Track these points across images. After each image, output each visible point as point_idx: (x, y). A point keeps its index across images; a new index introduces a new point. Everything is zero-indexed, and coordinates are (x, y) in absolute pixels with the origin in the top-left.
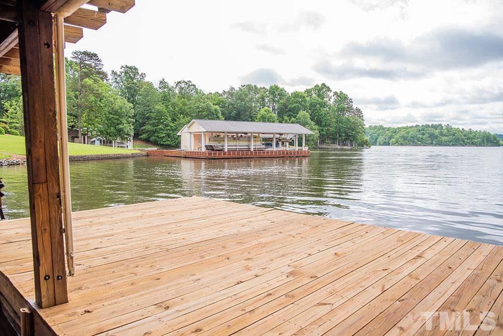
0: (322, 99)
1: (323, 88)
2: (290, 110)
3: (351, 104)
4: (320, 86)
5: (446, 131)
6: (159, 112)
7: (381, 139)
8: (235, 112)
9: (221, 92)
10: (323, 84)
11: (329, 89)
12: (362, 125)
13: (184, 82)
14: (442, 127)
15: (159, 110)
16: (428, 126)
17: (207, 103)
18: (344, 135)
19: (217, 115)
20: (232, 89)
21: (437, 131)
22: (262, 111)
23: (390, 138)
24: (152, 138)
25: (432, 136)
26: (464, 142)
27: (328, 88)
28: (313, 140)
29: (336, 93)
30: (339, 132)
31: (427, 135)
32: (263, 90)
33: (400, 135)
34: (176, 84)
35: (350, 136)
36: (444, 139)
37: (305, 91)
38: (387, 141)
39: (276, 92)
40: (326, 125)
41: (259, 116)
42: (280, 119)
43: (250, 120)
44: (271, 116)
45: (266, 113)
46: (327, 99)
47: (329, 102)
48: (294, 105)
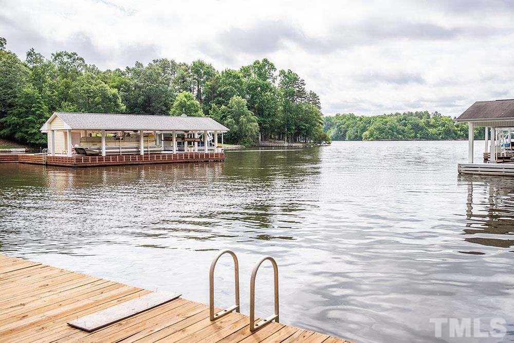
0: (265, 80)
1: (264, 66)
2: (220, 95)
3: (303, 86)
4: (261, 62)
5: (433, 121)
6: (28, 96)
7: (350, 132)
8: (143, 97)
9: (123, 69)
10: (265, 60)
11: (272, 67)
12: (318, 115)
13: (66, 54)
14: (429, 116)
15: (28, 94)
16: (411, 114)
17: (100, 85)
18: (294, 128)
19: (115, 102)
20: (139, 65)
21: (422, 121)
22: (181, 97)
23: (364, 130)
24: (18, 135)
25: (416, 128)
26: (456, 134)
27: (272, 65)
28: (252, 136)
29: (282, 72)
30: (287, 124)
31: (410, 126)
32: (182, 67)
33: (376, 127)
34: (53, 57)
35: (302, 129)
36: (432, 131)
37: (241, 70)
38: (359, 134)
39: (201, 70)
40: (269, 115)
41: (176, 104)
42: (205, 108)
43: (164, 108)
44: (193, 104)
45: (186, 100)
46: (270, 80)
47: (273, 84)
48: (225, 88)
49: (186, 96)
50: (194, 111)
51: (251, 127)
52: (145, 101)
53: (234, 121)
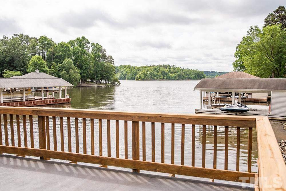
0: (83, 49)
1: (83, 41)
2: (57, 58)
3: (105, 52)
4: (81, 38)
5: (172, 70)
7: (129, 75)
8: (9, 58)
10: (83, 37)
11: (88, 42)
12: (113, 69)
14: (170, 67)
16: (161, 66)
18: (100, 76)
20: (6, 37)
21: (167, 70)
22: (34, 58)
23: (136, 74)
25: (164, 73)
26: (184, 77)
27: (87, 40)
28: (76, 81)
29: (93, 44)
30: (96, 74)
31: (160, 72)
32: (33, 40)
33: (142, 73)
35: (104, 77)
36: (172, 75)
37: (69, 42)
38: (133, 76)
39: (45, 42)
40: (86, 68)
41: (31, 62)
42: (48, 64)
43: (23, 65)
44: (41, 63)
45: (37, 60)
46: (86, 49)
47: (88, 51)
48: (60, 53)
49: (37, 58)
50: (42, 67)
51: (76, 76)
52: (10, 60)
53: (66, 73)
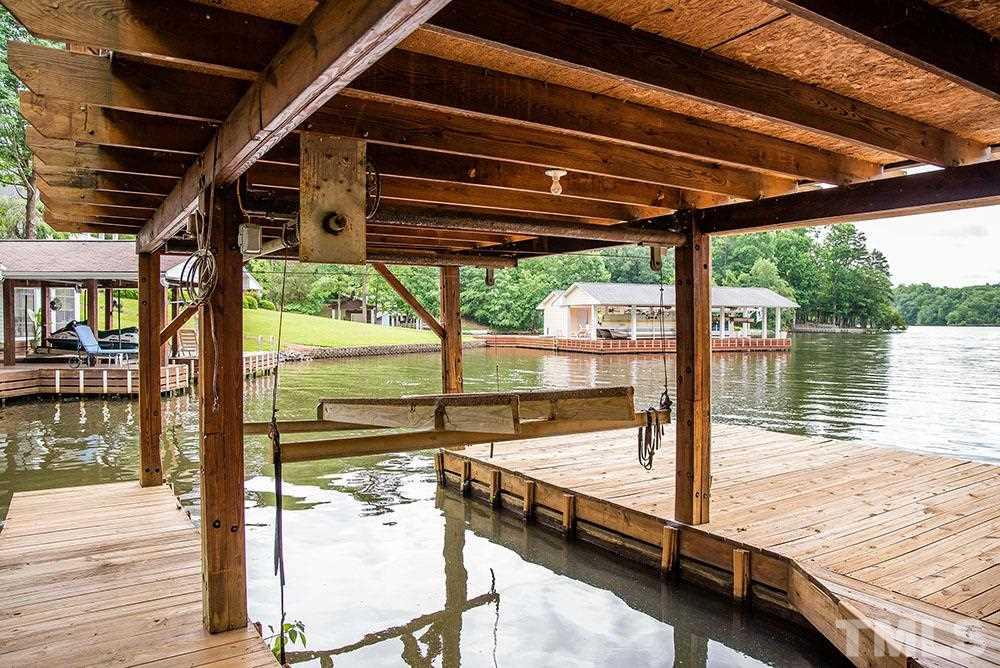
0: (802, 235)
2: (736, 259)
3: (862, 242)
7: (925, 312)
12: (886, 285)
18: (847, 305)
24: (479, 313)
30: (837, 298)
33: (971, 304)
35: (861, 307)
38: (939, 316)
40: (809, 286)
48: (744, 248)
52: (632, 268)
